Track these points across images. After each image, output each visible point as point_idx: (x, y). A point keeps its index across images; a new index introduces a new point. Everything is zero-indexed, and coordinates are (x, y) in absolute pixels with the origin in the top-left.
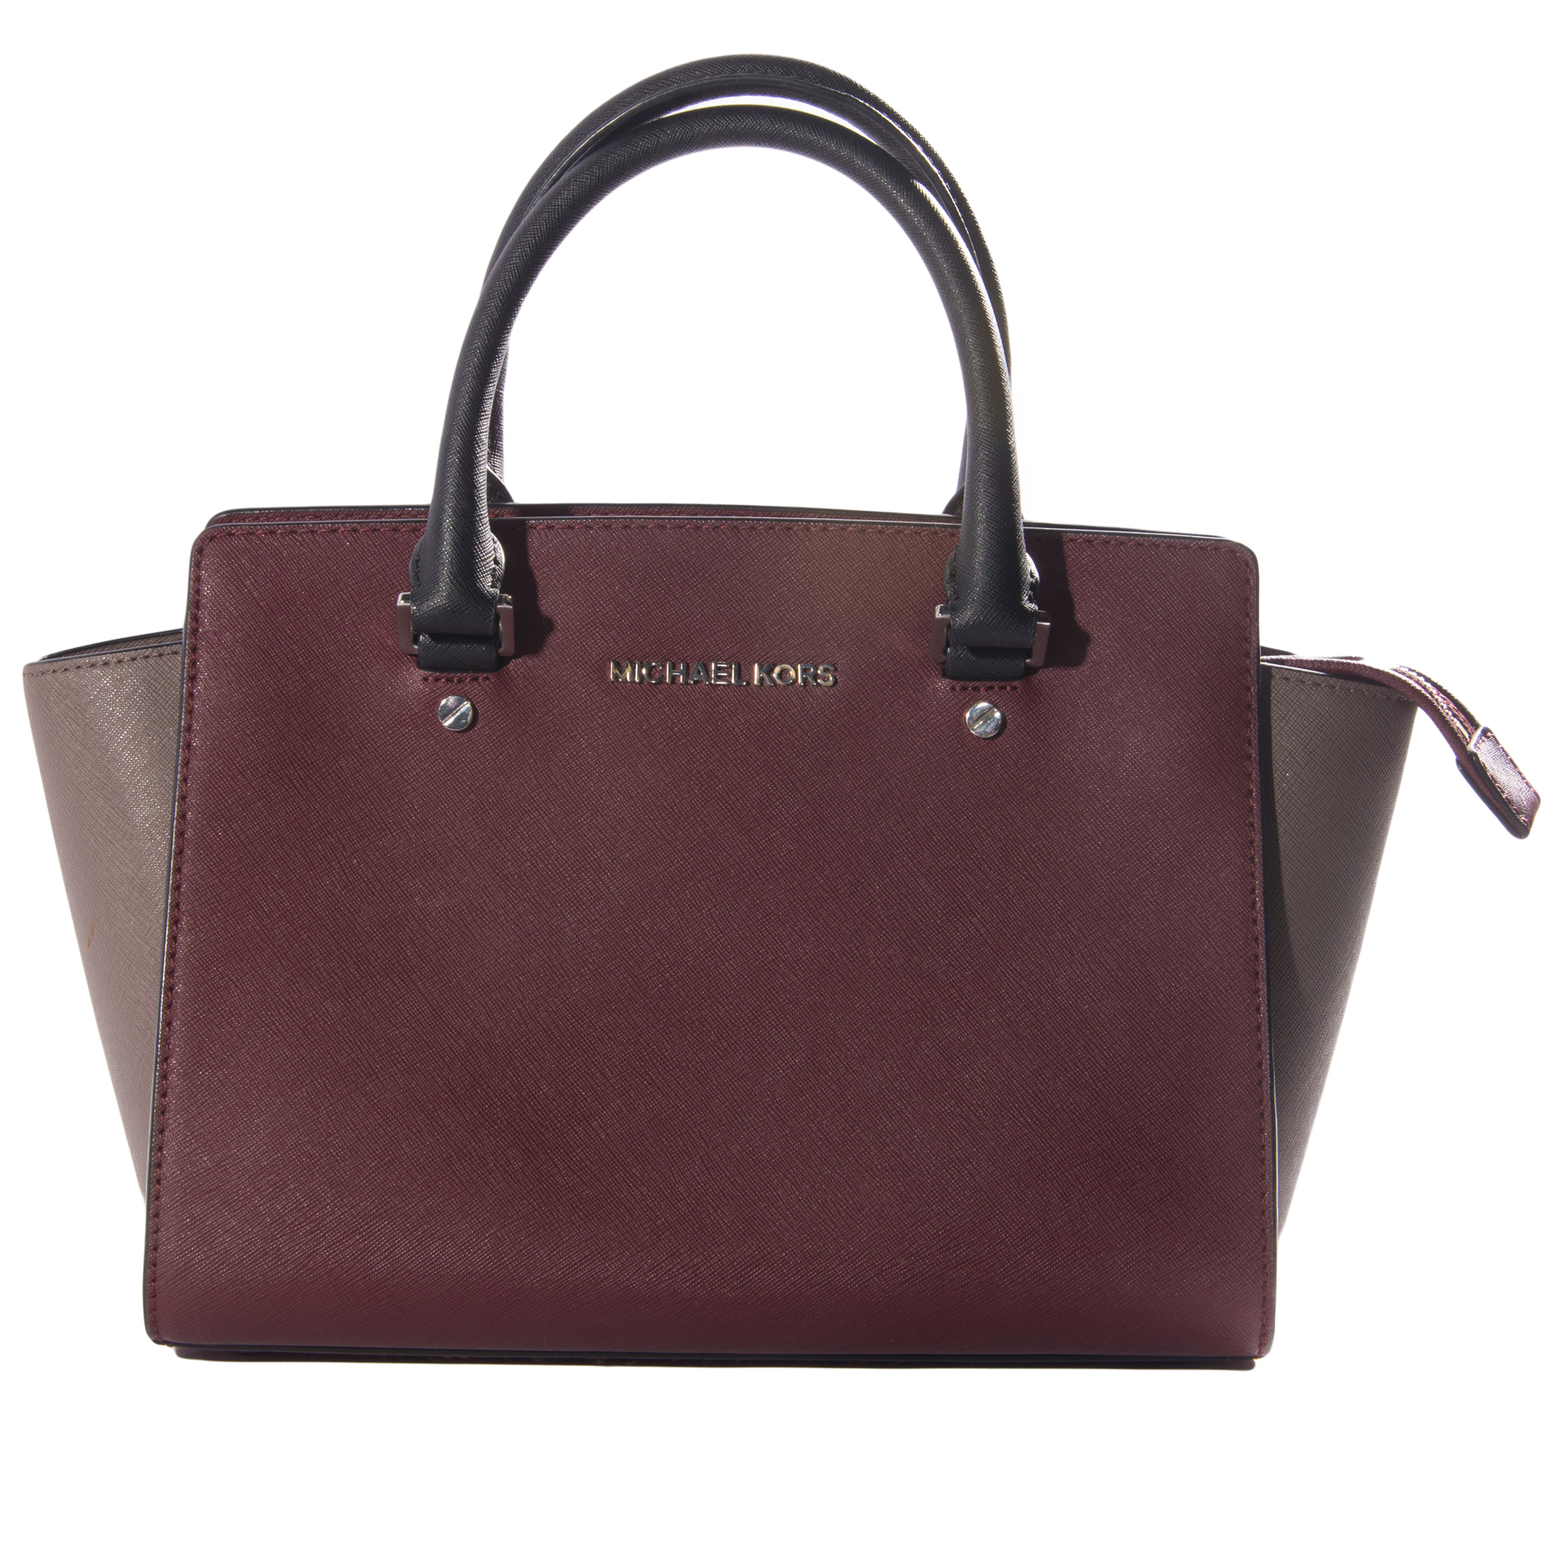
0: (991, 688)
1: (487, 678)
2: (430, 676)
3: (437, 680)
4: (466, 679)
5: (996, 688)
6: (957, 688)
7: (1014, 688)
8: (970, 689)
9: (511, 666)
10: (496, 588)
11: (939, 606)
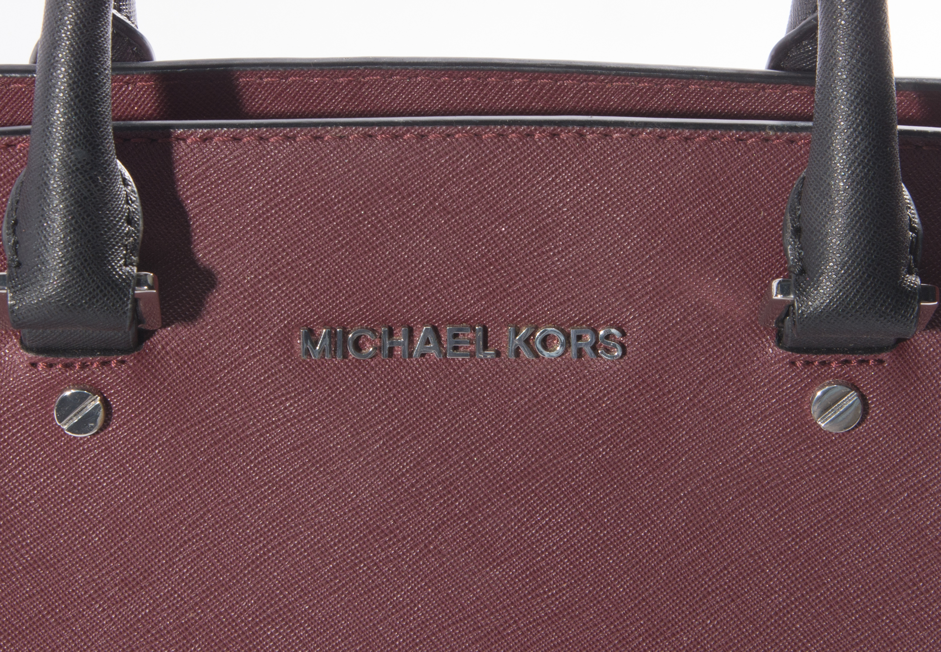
0: (847, 362)
1: (123, 362)
2: (40, 360)
3: (50, 366)
4: (92, 364)
5: (854, 363)
6: (798, 364)
7: (881, 362)
8: (816, 363)
9: (156, 338)
10: (131, 264)
11: (777, 280)
